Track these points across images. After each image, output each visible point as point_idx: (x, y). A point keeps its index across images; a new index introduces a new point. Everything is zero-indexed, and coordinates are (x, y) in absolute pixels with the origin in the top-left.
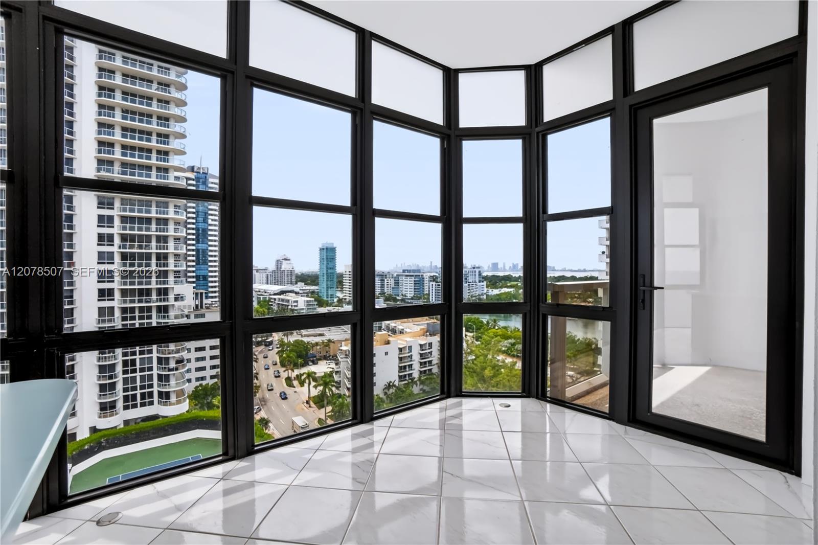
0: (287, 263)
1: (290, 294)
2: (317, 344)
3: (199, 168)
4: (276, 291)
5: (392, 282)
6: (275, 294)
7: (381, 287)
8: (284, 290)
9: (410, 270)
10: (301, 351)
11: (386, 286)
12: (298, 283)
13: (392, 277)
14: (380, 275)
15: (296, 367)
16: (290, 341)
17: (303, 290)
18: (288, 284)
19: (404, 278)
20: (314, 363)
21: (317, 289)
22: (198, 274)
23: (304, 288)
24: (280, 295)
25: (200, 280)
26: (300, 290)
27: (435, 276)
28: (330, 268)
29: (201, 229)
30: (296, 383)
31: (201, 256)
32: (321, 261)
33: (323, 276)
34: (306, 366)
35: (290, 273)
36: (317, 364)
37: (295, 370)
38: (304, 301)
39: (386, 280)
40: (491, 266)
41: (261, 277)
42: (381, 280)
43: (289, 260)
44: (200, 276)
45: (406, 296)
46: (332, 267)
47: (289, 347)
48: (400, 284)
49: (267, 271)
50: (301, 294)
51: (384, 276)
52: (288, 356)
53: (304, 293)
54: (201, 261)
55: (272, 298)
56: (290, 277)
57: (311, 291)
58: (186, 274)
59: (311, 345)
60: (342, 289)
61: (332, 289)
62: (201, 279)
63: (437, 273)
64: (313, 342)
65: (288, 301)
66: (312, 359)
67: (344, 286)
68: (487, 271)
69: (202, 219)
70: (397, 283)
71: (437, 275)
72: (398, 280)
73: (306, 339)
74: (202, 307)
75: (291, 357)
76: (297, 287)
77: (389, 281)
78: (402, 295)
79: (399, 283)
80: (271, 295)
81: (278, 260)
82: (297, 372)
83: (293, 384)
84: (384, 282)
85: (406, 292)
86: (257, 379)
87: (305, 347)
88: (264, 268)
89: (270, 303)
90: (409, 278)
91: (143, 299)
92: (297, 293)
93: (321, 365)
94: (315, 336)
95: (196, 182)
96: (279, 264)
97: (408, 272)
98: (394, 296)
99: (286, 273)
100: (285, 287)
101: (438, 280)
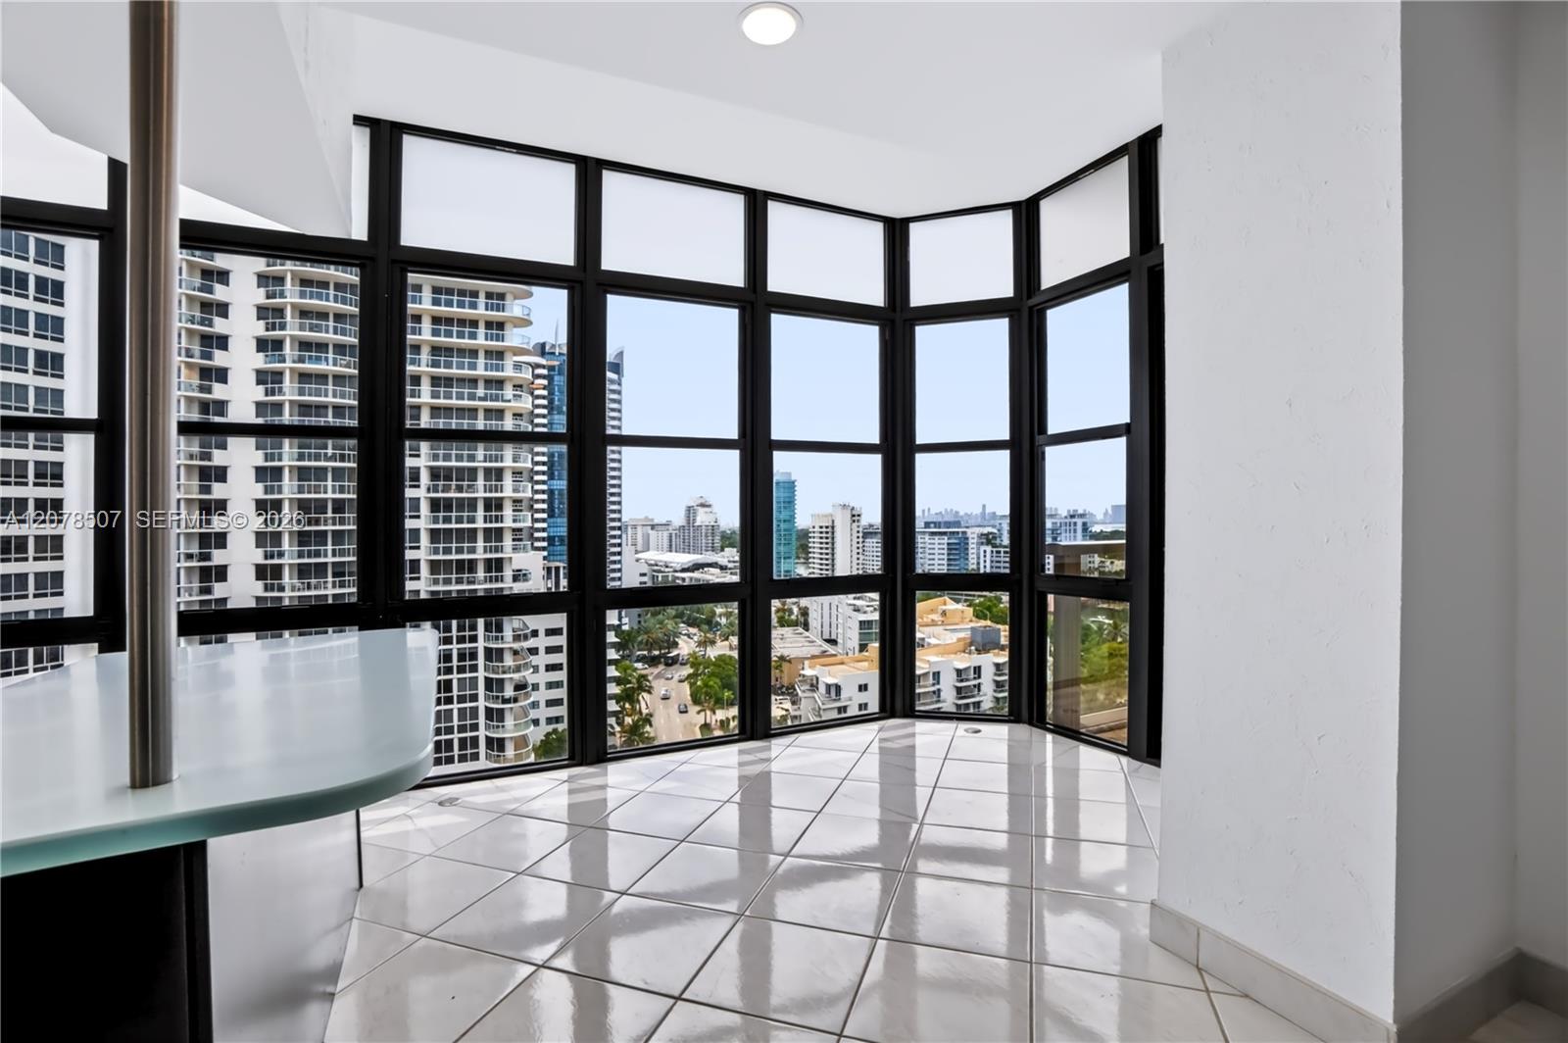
0: (705, 512)
1: (711, 569)
3: (553, 346)
4: (685, 563)
6: (684, 570)
8: (700, 562)
9: (940, 523)
10: (729, 677)
12: (726, 549)
15: (721, 707)
16: (709, 658)
17: (734, 562)
18: (707, 551)
19: (927, 537)
22: (552, 534)
24: (693, 572)
25: (554, 545)
26: (729, 561)
27: (991, 533)
28: (785, 521)
29: (556, 455)
31: (557, 501)
35: (710, 531)
37: (717, 712)
40: (1110, 512)
41: (660, 538)
43: (709, 506)
44: (554, 537)
46: (787, 518)
47: (708, 668)
49: (670, 528)
50: (730, 569)
52: (706, 685)
53: (735, 568)
54: (556, 510)
55: (678, 578)
56: (710, 538)
58: (532, 534)
60: (807, 559)
61: (788, 560)
62: (557, 543)
63: (994, 526)
67: (810, 555)
68: (1104, 523)
71: (995, 531)
75: (711, 687)
76: (724, 557)
80: (676, 571)
81: (688, 507)
82: (722, 715)
86: (651, 725)
88: (664, 522)
90: (936, 538)
91: (462, 578)
92: (723, 568)
95: (549, 371)
96: (691, 515)
97: (935, 527)
99: (703, 531)
100: (702, 556)
101: (998, 542)
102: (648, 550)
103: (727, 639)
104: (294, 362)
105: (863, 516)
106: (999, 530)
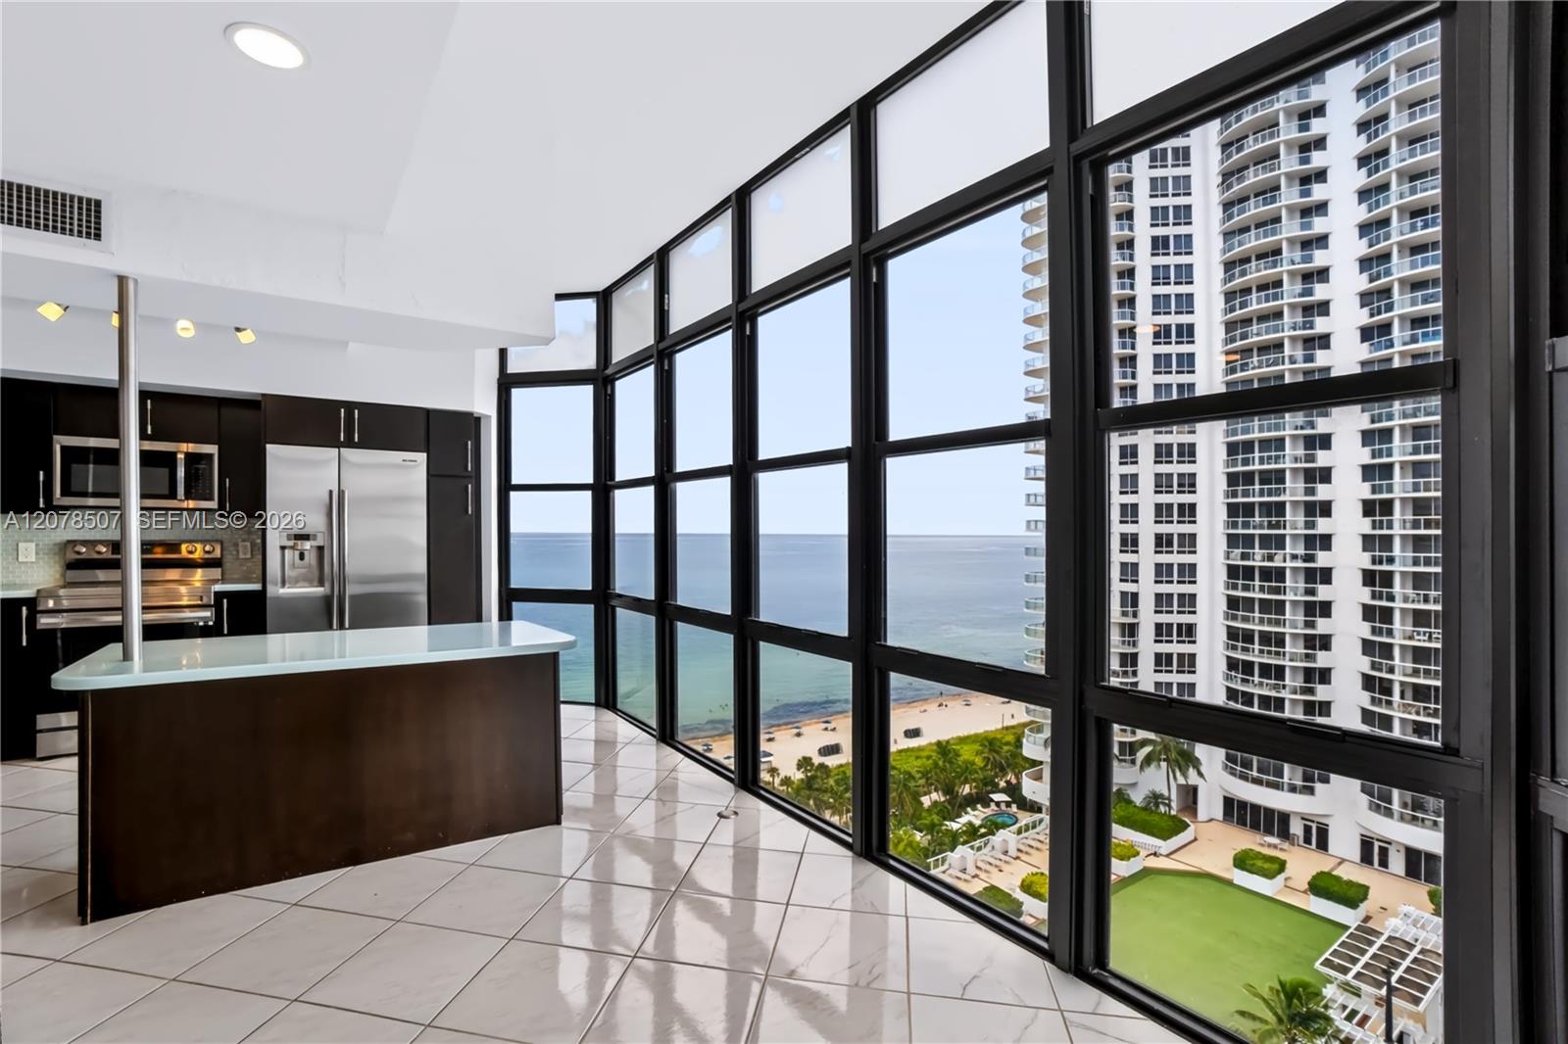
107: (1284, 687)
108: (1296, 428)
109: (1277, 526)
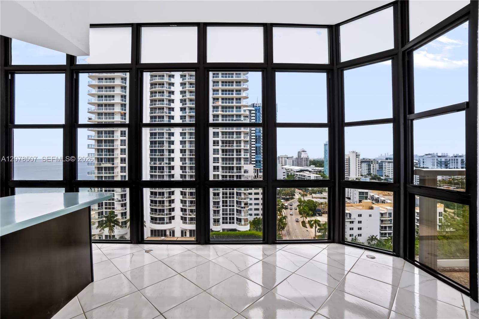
0: (305, 154)
1: (306, 172)
2: (322, 204)
3: (257, 104)
4: (298, 170)
5: (377, 166)
6: (297, 172)
7: (368, 170)
8: (302, 169)
10: (312, 207)
11: (372, 169)
13: (377, 163)
14: (367, 161)
15: (308, 216)
16: (305, 200)
17: (314, 170)
18: (305, 166)
19: (387, 163)
20: (320, 215)
21: (323, 170)
23: (315, 169)
24: (300, 172)
25: (257, 163)
26: (312, 169)
29: (258, 136)
30: (308, 225)
31: (258, 150)
32: (325, 152)
33: (327, 161)
34: (314, 216)
35: (306, 160)
36: (321, 216)
37: (307, 218)
38: (315, 176)
39: (372, 165)
41: (290, 161)
42: (368, 165)
43: (305, 152)
44: (257, 160)
45: (388, 177)
47: (304, 203)
48: (384, 168)
49: (293, 158)
50: (312, 172)
51: (371, 162)
52: (303, 209)
53: (314, 172)
54: (258, 153)
55: (295, 174)
56: (306, 162)
57: (319, 170)
58: (251, 159)
59: (318, 204)
62: (258, 162)
64: (319, 202)
65: (305, 176)
66: (318, 212)
69: (258, 131)
70: (381, 167)
72: (382, 165)
73: (314, 200)
74: (258, 177)
75: (305, 210)
76: (310, 168)
77: (375, 166)
78: (385, 176)
79: (382, 167)
80: (295, 172)
81: (299, 152)
82: (309, 219)
83: (306, 226)
84: (371, 166)
85: (389, 174)
86: (285, 220)
87: (314, 204)
88: (291, 156)
89: (294, 177)
91: (230, 171)
92: (310, 172)
93: (324, 217)
94: (321, 198)
95: (255, 112)
96: (300, 154)
97: (390, 160)
98: (379, 176)
99: (304, 159)
100: (303, 167)
101: (418, 166)
102: (286, 165)
103: (311, 195)
104: (189, 113)
105: (360, 156)
106: (419, 161)
107: (164, 197)
108: (167, 130)
109: (162, 155)
